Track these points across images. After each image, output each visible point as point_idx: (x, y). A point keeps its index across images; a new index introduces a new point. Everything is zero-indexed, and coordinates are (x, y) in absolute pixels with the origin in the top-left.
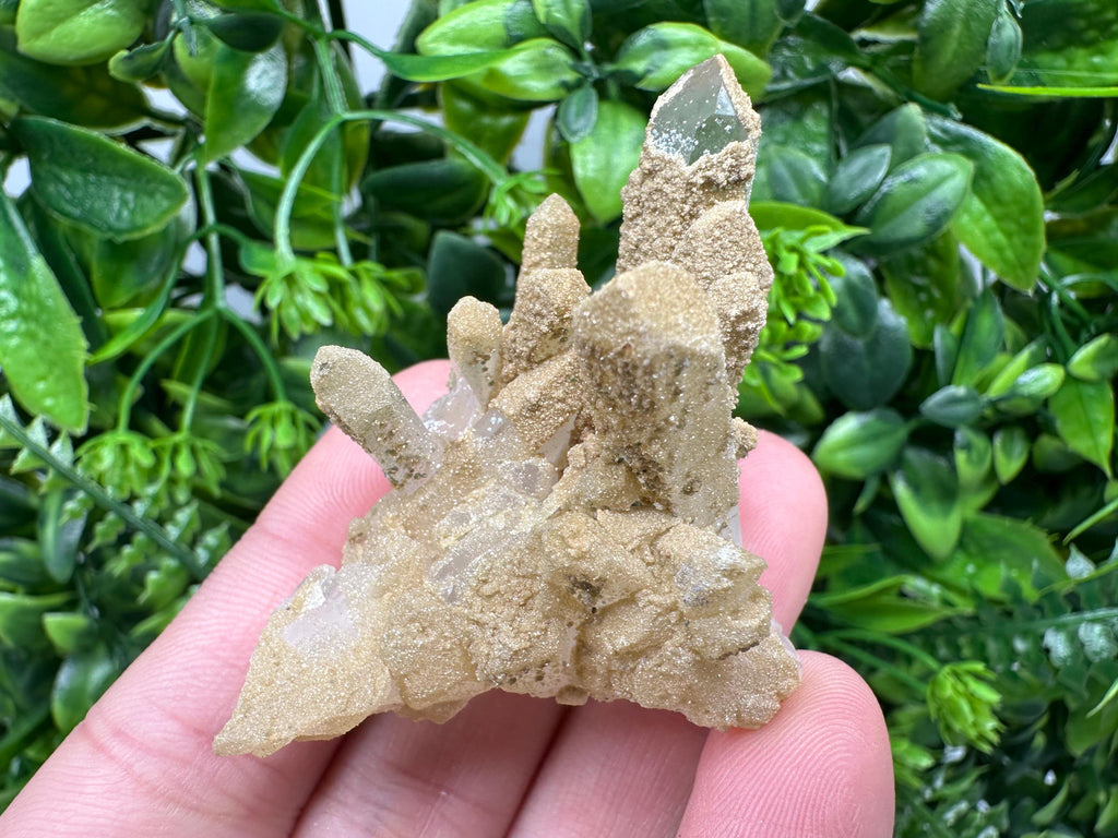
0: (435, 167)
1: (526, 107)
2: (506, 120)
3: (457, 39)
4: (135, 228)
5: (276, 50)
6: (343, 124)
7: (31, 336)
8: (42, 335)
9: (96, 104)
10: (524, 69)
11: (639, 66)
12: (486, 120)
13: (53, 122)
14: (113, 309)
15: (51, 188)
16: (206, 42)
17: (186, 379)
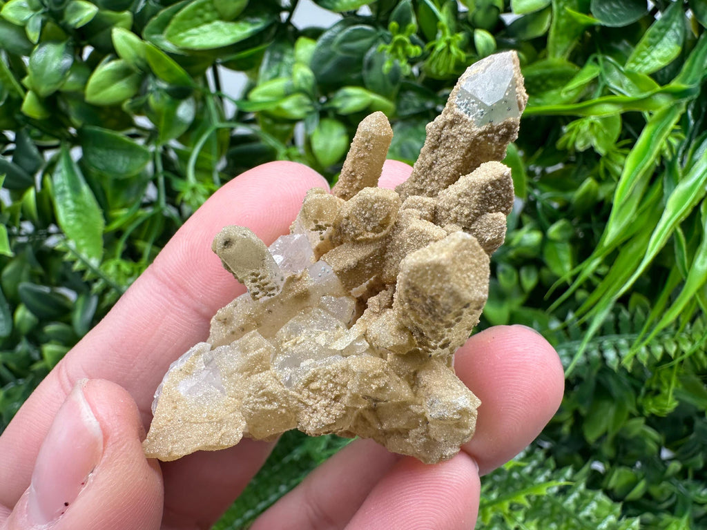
0: (255, 146)
1: (293, 121)
2: (286, 127)
3: (265, 94)
4: (127, 172)
5: (191, 100)
6: (218, 130)
7: (79, 220)
8: (84, 219)
9: (113, 122)
10: (291, 106)
11: (338, 104)
12: (278, 127)
13: (97, 129)
14: (115, 209)
15: (92, 158)
16: (162, 96)
17: (146, 240)
